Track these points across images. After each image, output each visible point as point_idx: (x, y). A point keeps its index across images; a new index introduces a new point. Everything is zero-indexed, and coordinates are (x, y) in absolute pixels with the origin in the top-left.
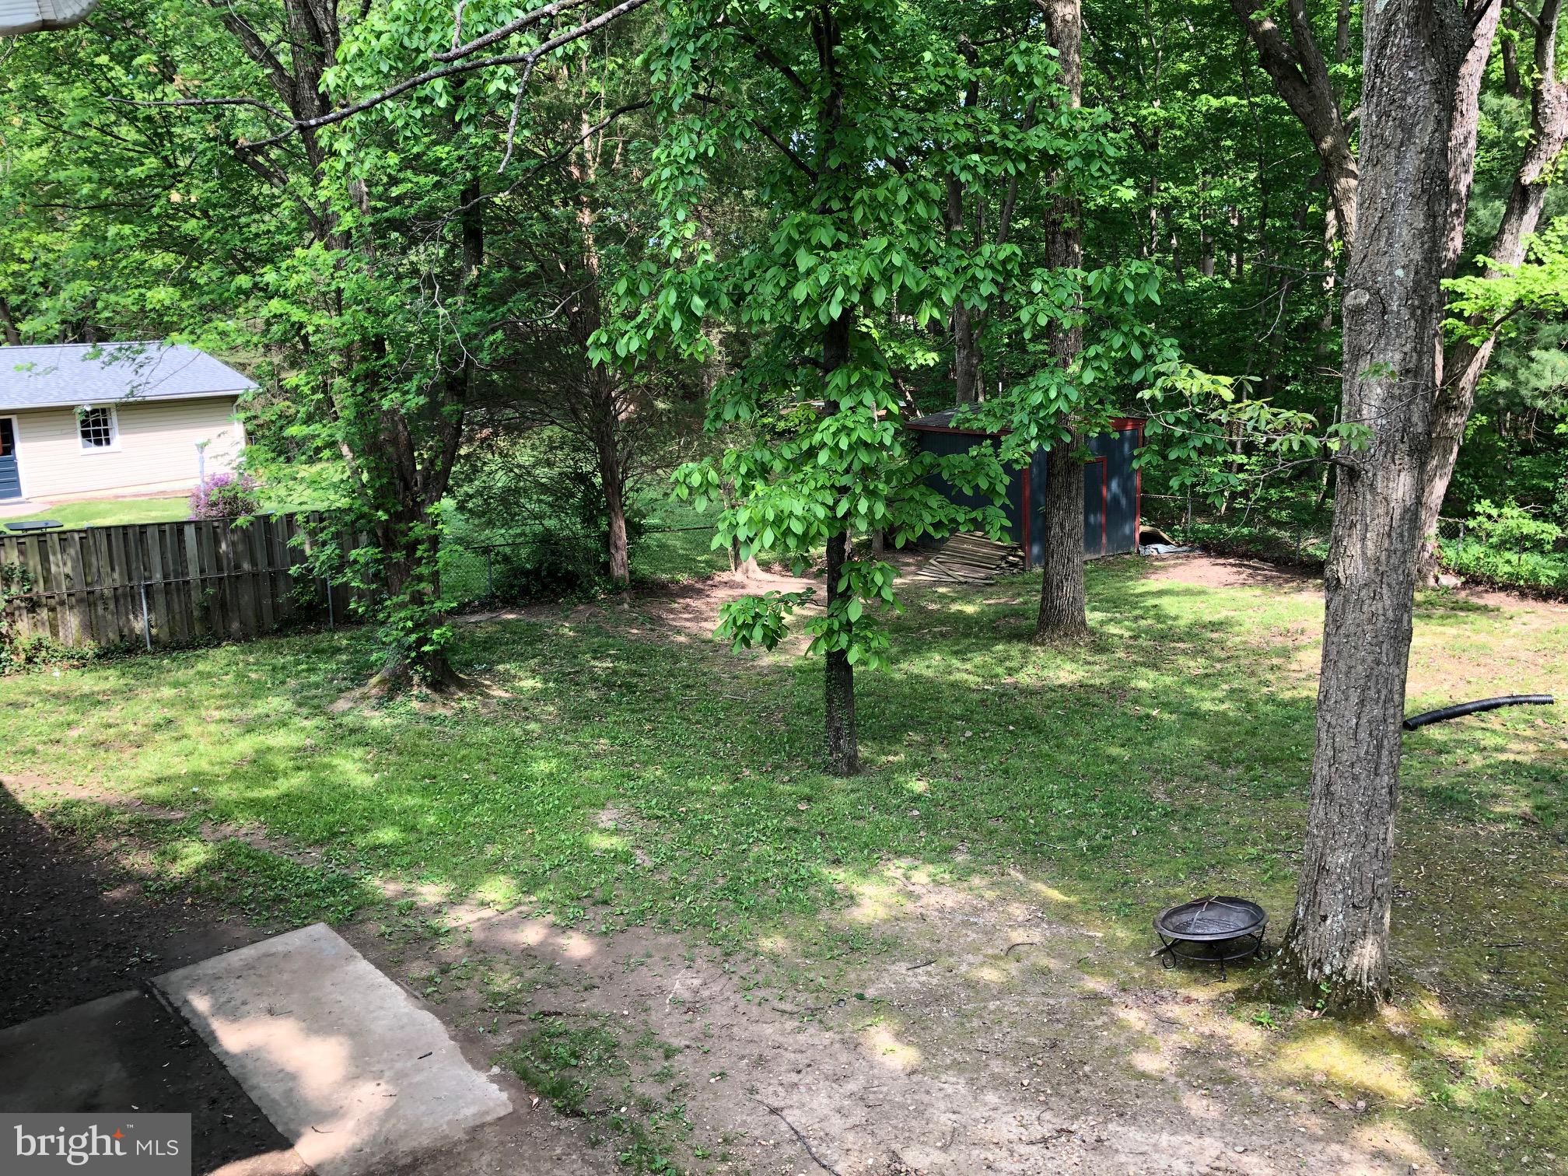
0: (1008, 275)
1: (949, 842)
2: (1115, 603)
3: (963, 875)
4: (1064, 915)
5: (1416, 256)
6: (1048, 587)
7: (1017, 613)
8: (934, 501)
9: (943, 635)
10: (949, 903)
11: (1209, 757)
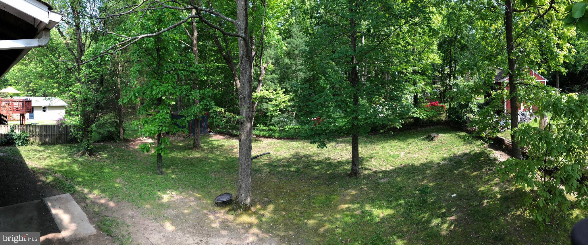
0: (188, 91)
1: (178, 186)
2: (205, 142)
3: (181, 192)
4: (199, 199)
5: (249, 90)
6: (195, 140)
7: (189, 145)
8: (176, 127)
9: (177, 149)
10: (178, 198)
11: (221, 168)
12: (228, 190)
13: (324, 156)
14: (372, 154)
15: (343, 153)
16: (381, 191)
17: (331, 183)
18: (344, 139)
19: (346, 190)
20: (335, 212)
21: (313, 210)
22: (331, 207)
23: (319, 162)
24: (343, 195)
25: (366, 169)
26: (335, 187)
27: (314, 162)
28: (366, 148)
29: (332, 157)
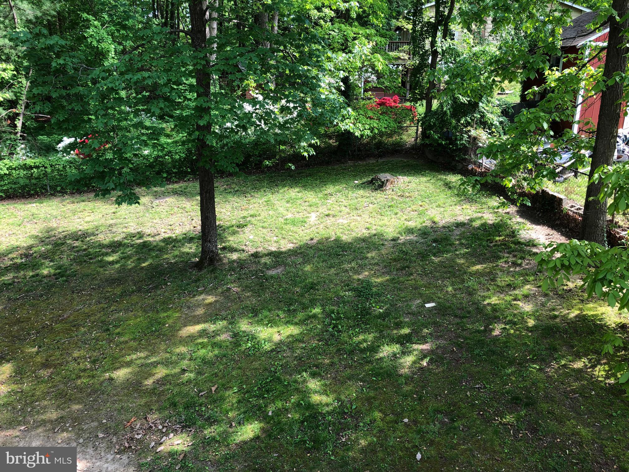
13: (125, 230)
14: (244, 217)
15: (173, 220)
17: (156, 288)
18: (171, 186)
19: (194, 296)
20: (175, 344)
21: (121, 350)
22: (164, 335)
23: (115, 246)
24: (189, 308)
25: (233, 250)
26: (166, 294)
27: (101, 246)
28: (229, 207)
29: (148, 231)
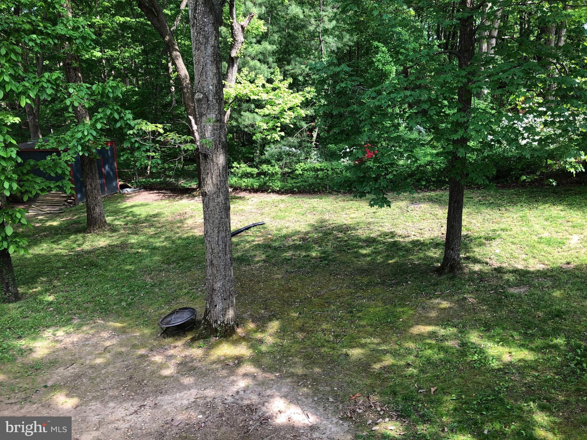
1: (69, 317)
2: (116, 212)
3: (79, 327)
4: (123, 331)
6: (89, 210)
7: (76, 222)
8: (39, 180)
9: (45, 236)
10: (75, 339)
11: (163, 262)
12: (184, 302)
13: (380, 229)
14: (494, 230)
15: (424, 225)
16: (511, 311)
17: (398, 284)
18: (428, 194)
19: (430, 298)
20: (405, 339)
21: (359, 332)
22: (397, 328)
23: (370, 241)
24: (424, 308)
25: (476, 261)
26: (406, 291)
27: (359, 239)
28: (480, 218)
29: (400, 232)
